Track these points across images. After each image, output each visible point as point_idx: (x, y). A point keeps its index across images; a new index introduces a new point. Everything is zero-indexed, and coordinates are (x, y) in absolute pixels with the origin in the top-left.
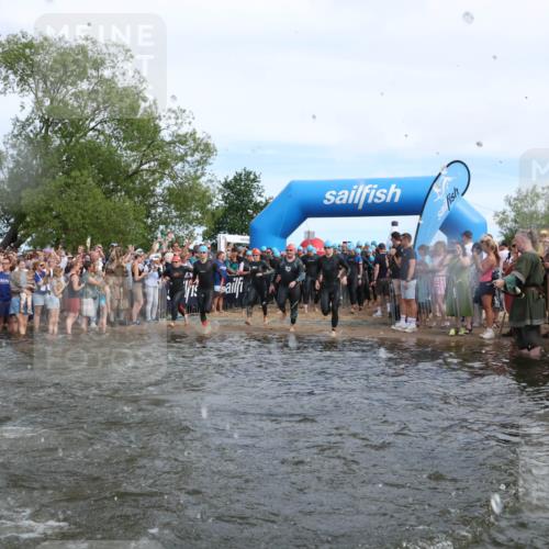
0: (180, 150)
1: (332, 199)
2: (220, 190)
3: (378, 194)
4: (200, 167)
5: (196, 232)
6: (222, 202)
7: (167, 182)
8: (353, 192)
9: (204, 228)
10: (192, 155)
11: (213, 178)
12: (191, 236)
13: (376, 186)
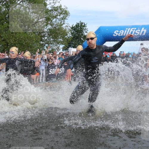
0: (55, 13)
1: (117, 34)
2: (70, 30)
3: (136, 32)
4: (63, 21)
5: (60, 47)
6: (71, 35)
7: (49, 27)
8: (126, 31)
9: (63, 46)
10: (60, 16)
11: (68, 25)
12: (58, 49)
13: (135, 29)
